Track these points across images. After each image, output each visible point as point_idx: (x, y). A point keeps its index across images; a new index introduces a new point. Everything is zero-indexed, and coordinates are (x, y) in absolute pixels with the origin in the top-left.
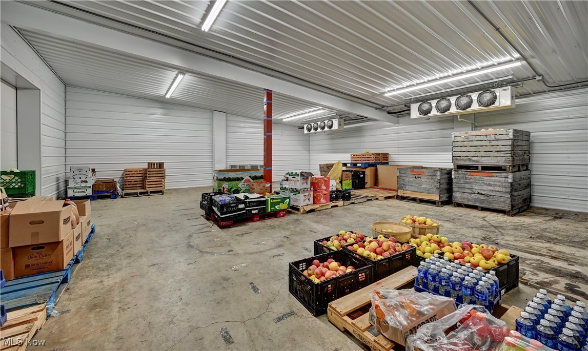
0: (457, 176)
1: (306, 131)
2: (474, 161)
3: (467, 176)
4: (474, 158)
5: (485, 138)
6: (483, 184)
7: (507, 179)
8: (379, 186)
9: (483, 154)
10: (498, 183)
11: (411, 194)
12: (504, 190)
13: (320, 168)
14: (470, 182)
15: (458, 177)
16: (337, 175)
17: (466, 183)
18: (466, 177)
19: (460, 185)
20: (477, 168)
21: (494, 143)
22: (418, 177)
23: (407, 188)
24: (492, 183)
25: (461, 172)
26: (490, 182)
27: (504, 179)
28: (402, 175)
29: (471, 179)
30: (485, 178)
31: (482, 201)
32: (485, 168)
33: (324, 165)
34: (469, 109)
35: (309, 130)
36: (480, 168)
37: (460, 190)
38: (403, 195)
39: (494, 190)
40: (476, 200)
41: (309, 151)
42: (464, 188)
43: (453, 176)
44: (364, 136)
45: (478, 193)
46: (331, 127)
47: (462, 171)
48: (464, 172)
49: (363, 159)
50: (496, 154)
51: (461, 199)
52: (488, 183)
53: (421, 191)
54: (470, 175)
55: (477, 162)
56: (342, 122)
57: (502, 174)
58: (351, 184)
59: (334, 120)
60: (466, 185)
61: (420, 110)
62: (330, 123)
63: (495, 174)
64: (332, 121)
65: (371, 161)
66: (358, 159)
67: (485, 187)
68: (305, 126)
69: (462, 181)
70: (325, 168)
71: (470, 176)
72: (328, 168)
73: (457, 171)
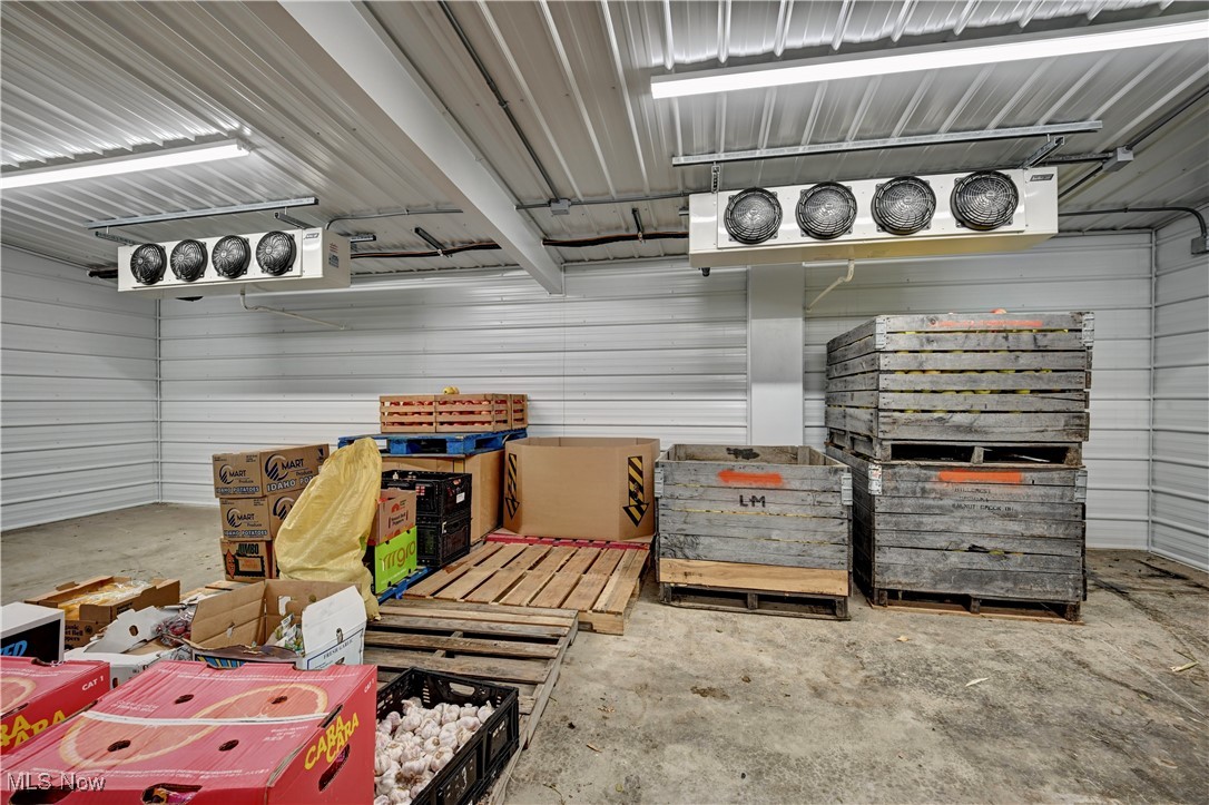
0: (892, 484)
1: (127, 281)
2: (958, 428)
3: (928, 486)
4: (958, 418)
5: (1001, 342)
6: (986, 513)
7: (1068, 492)
8: (525, 530)
9: (993, 402)
10: (1038, 509)
11: (724, 574)
12: (1061, 532)
13: (222, 477)
14: (940, 507)
15: (896, 488)
16: (352, 522)
17: (927, 511)
18: (924, 490)
19: (903, 519)
20: (964, 453)
21: (1026, 360)
22: (754, 500)
23: (701, 551)
24: (1017, 507)
25: (903, 471)
26: (1012, 505)
27: (1058, 491)
28: (678, 491)
29: (942, 495)
30: (994, 490)
31: (984, 578)
32: (995, 454)
33: (250, 458)
34: (922, 232)
35: (152, 275)
36: (978, 454)
37: (904, 539)
38: (682, 581)
39: (1028, 533)
40: (964, 575)
41: (157, 383)
42: (917, 531)
43: (875, 487)
44: (424, 329)
45: (973, 549)
46: (281, 266)
47: (908, 467)
48: (917, 471)
49: (442, 418)
50: (1037, 402)
51: (906, 574)
52: (1003, 506)
53: (771, 558)
54: (941, 481)
55: (970, 429)
56: (344, 251)
57: (1055, 475)
58: (414, 548)
59: (299, 235)
60: (926, 519)
61: (731, 219)
62: (278, 249)
63: (1028, 476)
64: (291, 238)
65: (477, 428)
66: (416, 418)
67: (997, 525)
68: (125, 255)
69: (910, 504)
70: (257, 476)
71: (938, 486)
72: (272, 473)
73: (893, 466)
